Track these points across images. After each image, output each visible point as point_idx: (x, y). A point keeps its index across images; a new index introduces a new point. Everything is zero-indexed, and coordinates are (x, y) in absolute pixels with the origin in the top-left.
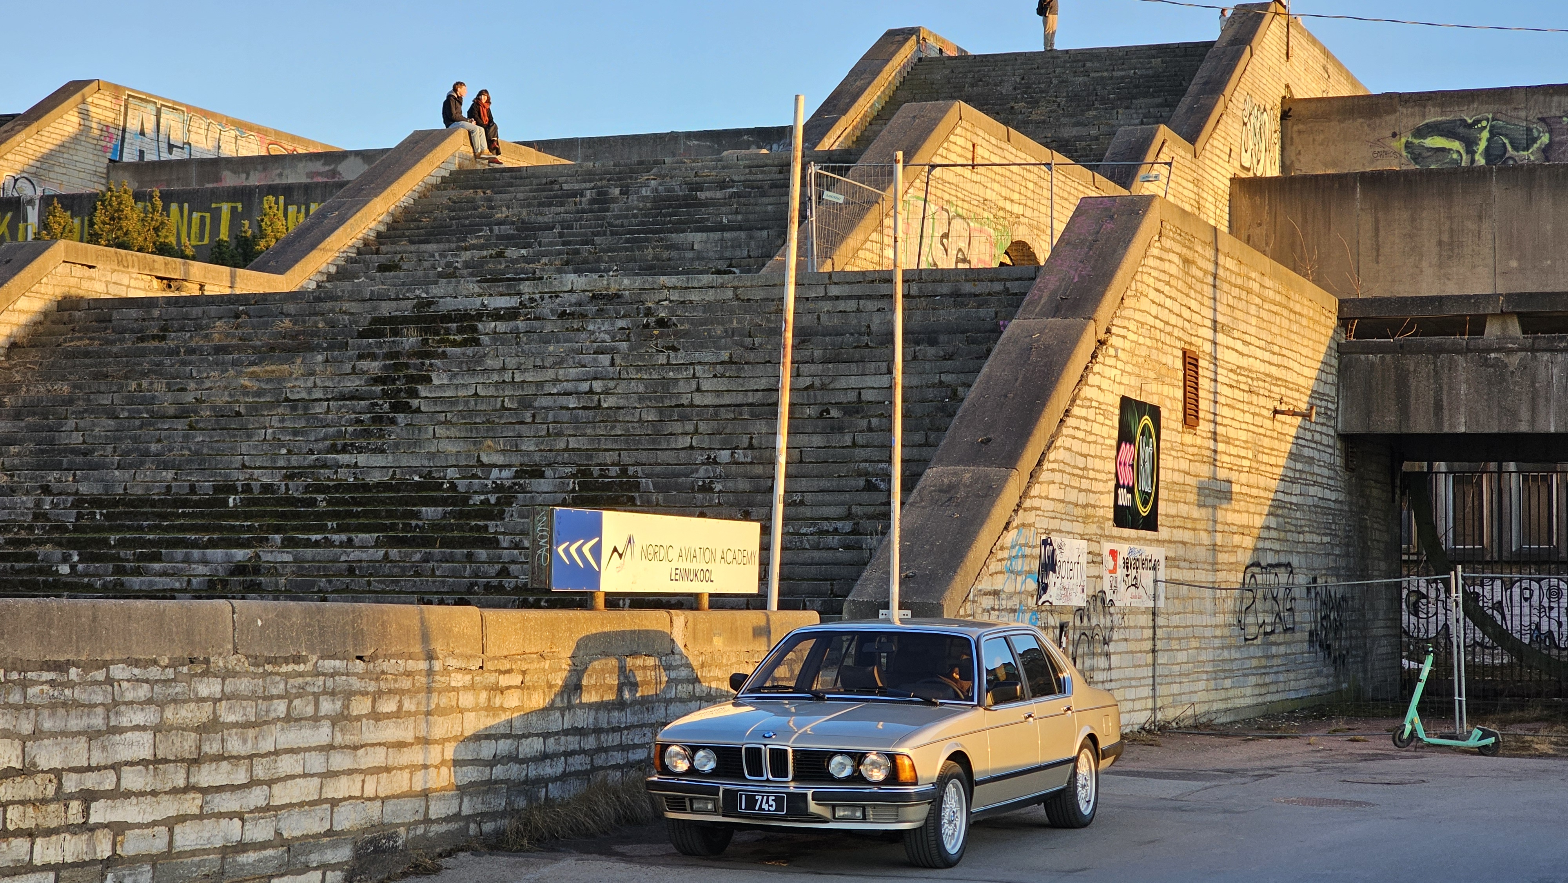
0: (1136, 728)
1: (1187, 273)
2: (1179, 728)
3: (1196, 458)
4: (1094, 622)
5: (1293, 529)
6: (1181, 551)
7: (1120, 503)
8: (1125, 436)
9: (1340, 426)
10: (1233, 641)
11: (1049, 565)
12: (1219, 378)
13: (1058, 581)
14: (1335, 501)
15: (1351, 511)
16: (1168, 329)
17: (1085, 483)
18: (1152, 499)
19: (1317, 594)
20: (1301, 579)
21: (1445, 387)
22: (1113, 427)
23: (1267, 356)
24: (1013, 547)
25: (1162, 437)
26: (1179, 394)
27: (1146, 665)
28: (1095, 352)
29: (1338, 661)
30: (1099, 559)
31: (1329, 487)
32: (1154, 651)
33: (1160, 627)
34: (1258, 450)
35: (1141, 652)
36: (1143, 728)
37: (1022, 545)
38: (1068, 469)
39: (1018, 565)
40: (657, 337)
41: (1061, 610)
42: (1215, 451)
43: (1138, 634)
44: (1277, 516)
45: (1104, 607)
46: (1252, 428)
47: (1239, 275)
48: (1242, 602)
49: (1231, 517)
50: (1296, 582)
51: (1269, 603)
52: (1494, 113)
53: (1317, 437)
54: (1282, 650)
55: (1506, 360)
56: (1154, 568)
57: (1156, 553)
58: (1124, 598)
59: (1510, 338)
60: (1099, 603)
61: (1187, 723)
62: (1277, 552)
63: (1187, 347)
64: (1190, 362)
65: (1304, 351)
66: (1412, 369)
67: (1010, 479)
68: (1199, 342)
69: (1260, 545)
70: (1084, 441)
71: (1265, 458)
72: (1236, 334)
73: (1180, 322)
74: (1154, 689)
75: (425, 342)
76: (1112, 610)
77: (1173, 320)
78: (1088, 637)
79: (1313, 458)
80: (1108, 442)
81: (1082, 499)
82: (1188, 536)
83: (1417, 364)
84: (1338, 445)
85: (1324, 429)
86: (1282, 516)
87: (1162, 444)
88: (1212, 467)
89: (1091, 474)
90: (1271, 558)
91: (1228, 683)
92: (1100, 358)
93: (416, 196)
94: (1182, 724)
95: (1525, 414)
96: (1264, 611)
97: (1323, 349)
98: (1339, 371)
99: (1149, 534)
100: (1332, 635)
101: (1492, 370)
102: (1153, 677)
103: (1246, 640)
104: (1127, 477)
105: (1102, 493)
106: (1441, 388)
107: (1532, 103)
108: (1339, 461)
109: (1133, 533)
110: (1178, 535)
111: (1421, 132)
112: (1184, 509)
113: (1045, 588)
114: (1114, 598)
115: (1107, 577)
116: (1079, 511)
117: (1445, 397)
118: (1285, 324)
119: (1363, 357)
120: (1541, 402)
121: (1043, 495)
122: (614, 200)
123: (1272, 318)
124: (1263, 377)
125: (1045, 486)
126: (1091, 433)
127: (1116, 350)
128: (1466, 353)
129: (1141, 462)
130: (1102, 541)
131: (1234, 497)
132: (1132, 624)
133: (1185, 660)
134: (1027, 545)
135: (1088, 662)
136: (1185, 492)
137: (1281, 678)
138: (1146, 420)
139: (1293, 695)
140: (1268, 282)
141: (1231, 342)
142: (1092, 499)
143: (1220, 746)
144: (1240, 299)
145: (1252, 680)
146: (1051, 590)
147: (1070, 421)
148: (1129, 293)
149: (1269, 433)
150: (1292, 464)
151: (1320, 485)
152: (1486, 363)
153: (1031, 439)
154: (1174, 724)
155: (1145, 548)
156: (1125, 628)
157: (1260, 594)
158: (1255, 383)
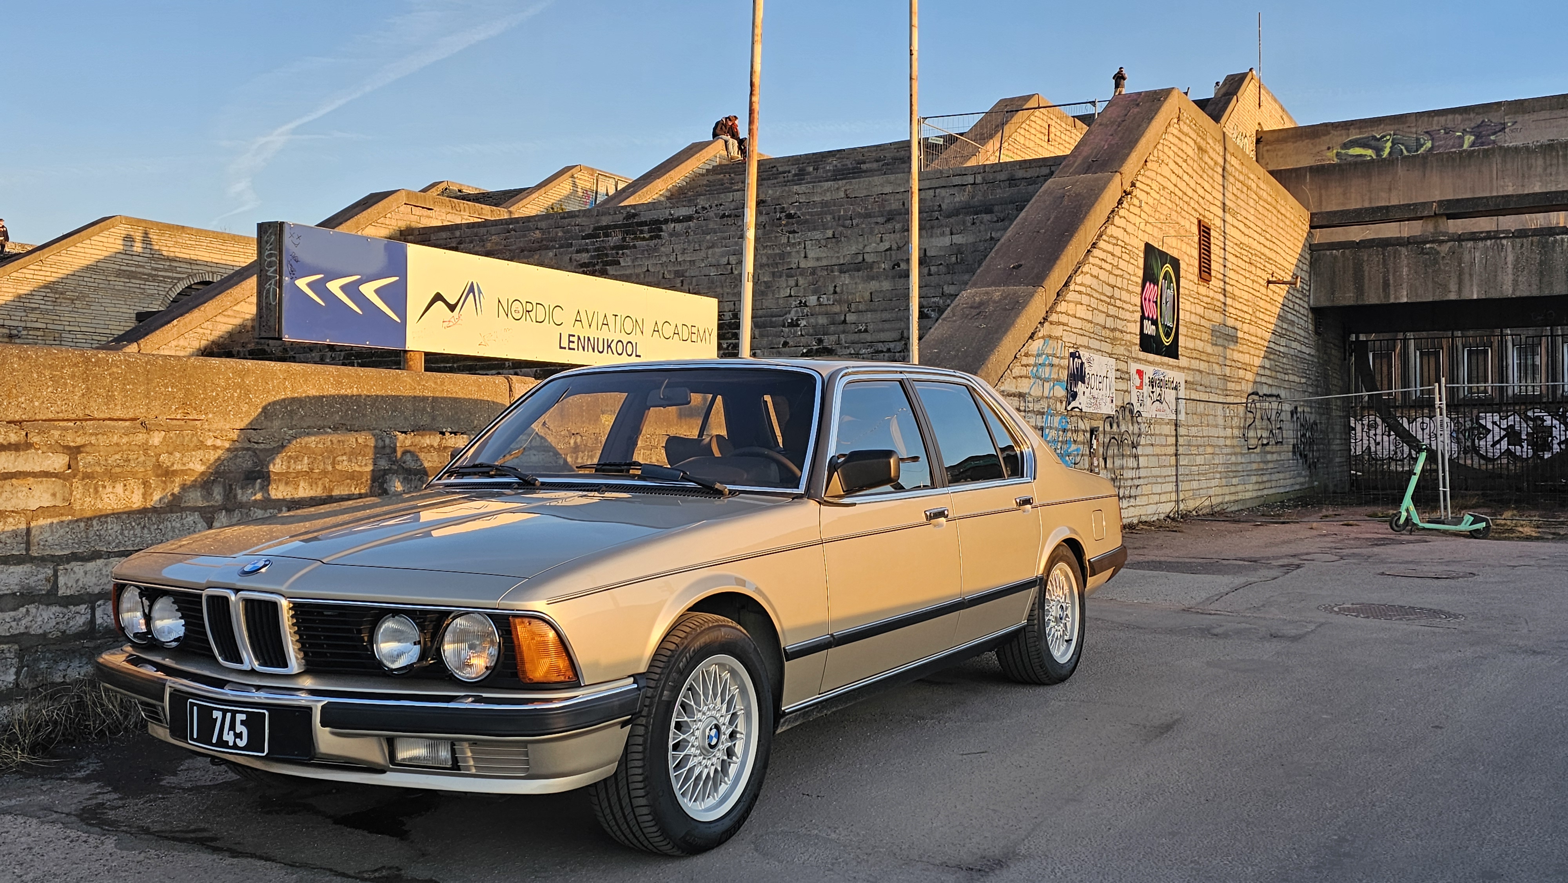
0: (1162, 516)
1: (1201, 159)
2: (1198, 515)
3: (1209, 306)
4: (1123, 428)
5: (1281, 370)
6: (1198, 377)
7: (1146, 332)
8: (1149, 277)
9: (1311, 302)
10: (1238, 450)
11: (1078, 376)
12: (1227, 248)
13: (1087, 391)
14: (1309, 354)
15: (1319, 362)
16: (1186, 199)
17: (1112, 311)
18: (1173, 332)
19: (1298, 418)
20: (1287, 407)
21: (1391, 270)
22: (1138, 267)
23: (1262, 240)
24: (1039, 355)
25: (1181, 284)
26: (1196, 254)
27: (1170, 466)
28: (1120, 200)
29: (1312, 466)
30: (1127, 376)
31: (1304, 344)
32: (1176, 455)
33: (1181, 436)
34: (1257, 309)
35: (1165, 455)
36: (1168, 517)
37: (1048, 355)
38: (1096, 295)
39: (1046, 372)
40: (785, 225)
41: (1092, 417)
42: (1225, 304)
43: (1162, 440)
44: (1270, 359)
45: (1132, 417)
46: (1251, 291)
47: (1241, 172)
48: (1245, 420)
49: (1236, 356)
50: (1283, 409)
51: (1265, 422)
52: (1395, 131)
53: (1297, 308)
54: (1275, 457)
55: (1439, 249)
56: (1176, 388)
57: (1179, 377)
58: (1149, 411)
59: (1441, 232)
60: (1127, 413)
61: (1204, 511)
62: (1270, 386)
63: (1201, 218)
64: (1204, 231)
65: (1288, 243)
66: (1365, 259)
67: (1036, 294)
68: (1211, 216)
69: (1258, 379)
70: (1111, 273)
71: (1262, 316)
72: (1239, 218)
73: (1196, 197)
74: (1177, 485)
75: (624, 239)
76: (1139, 419)
77: (1190, 193)
78: (1119, 441)
79: (1294, 322)
80: (1133, 278)
81: (1110, 323)
82: (1203, 366)
83: (1370, 256)
84: (1310, 316)
85: (1301, 302)
86: (1273, 360)
87: (1181, 290)
88: (1222, 316)
89: (1118, 303)
90: (1265, 390)
91: (1235, 481)
92: (1125, 205)
93: (688, 180)
94: (1200, 513)
95: (1453, 287)
96: (1262, 429)
97: (1301, 245)
98: (1311, 263)
99: (1171, 361)
100: (1307, 448)
101: (1427, 257)
102: (1177, 475)
103: (1249, 449)
104: (1151, 311)
105: (1129, 321)
106: (1388, 271)
107: (1420, 122)
108: (1311, 327)
109: (1157, 358)
110: (1195, 364)
111: (1345, 146)
112: (1200, 345)
113: (1074, 396)
114: (1141, 409)
115: (1134, 392)
116: (1107, 333)
117: (1391, 277)
118: (1275, 219)
119: (1328, 253)
120: (1466, 277)
121: (1070, 312)
122: (809, 173)
123: (1266, 213)
124: (1259, 254)
125: (1072, 305)
126: (1117, 267)
127: (1140, 201)
128: (1407, 246)
129: (1164, 301)
130: (1129, 361)
131: (1239, 340)
132: (1157, 432)
133: (1202, 463)
134: (1054, 355)
135: (1118, 462)
136: (1201, 331)
137: (1274, 477)
138: (1168, 267)
139: (1282, 490)
140: (1262, 185)
141: (1236, 223)
142: (1120, 324)
143: (1236, 532)
144: (1242, 192)
145: (1254, 479)
146: (1080, 398)
147: (1096, 252)
148: (1151, 157)
149: (1264, 297)
150: (1280, 324)
151: (1299, 342)
152: (1423, 252)
153: (1058, 262)
154: (1194, 513)
155: (1168, 371)
156: (1151, 435)
157: (1258, 416)
158: (1254, 258)
